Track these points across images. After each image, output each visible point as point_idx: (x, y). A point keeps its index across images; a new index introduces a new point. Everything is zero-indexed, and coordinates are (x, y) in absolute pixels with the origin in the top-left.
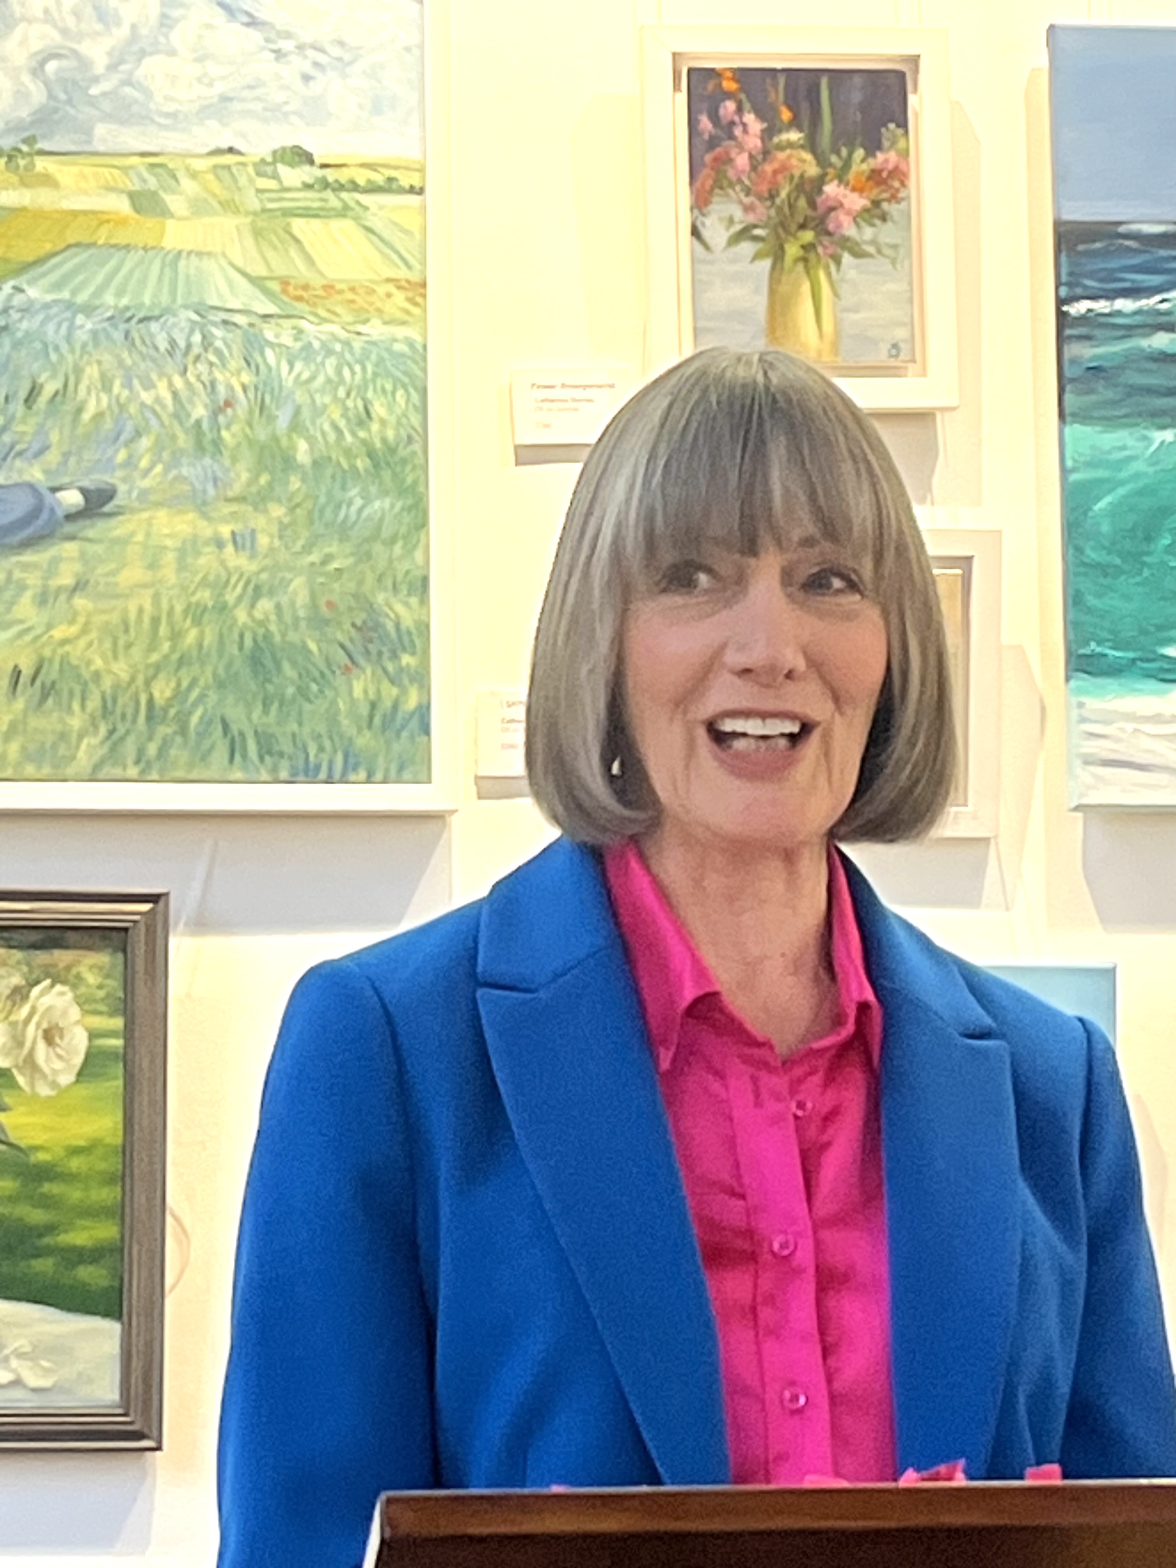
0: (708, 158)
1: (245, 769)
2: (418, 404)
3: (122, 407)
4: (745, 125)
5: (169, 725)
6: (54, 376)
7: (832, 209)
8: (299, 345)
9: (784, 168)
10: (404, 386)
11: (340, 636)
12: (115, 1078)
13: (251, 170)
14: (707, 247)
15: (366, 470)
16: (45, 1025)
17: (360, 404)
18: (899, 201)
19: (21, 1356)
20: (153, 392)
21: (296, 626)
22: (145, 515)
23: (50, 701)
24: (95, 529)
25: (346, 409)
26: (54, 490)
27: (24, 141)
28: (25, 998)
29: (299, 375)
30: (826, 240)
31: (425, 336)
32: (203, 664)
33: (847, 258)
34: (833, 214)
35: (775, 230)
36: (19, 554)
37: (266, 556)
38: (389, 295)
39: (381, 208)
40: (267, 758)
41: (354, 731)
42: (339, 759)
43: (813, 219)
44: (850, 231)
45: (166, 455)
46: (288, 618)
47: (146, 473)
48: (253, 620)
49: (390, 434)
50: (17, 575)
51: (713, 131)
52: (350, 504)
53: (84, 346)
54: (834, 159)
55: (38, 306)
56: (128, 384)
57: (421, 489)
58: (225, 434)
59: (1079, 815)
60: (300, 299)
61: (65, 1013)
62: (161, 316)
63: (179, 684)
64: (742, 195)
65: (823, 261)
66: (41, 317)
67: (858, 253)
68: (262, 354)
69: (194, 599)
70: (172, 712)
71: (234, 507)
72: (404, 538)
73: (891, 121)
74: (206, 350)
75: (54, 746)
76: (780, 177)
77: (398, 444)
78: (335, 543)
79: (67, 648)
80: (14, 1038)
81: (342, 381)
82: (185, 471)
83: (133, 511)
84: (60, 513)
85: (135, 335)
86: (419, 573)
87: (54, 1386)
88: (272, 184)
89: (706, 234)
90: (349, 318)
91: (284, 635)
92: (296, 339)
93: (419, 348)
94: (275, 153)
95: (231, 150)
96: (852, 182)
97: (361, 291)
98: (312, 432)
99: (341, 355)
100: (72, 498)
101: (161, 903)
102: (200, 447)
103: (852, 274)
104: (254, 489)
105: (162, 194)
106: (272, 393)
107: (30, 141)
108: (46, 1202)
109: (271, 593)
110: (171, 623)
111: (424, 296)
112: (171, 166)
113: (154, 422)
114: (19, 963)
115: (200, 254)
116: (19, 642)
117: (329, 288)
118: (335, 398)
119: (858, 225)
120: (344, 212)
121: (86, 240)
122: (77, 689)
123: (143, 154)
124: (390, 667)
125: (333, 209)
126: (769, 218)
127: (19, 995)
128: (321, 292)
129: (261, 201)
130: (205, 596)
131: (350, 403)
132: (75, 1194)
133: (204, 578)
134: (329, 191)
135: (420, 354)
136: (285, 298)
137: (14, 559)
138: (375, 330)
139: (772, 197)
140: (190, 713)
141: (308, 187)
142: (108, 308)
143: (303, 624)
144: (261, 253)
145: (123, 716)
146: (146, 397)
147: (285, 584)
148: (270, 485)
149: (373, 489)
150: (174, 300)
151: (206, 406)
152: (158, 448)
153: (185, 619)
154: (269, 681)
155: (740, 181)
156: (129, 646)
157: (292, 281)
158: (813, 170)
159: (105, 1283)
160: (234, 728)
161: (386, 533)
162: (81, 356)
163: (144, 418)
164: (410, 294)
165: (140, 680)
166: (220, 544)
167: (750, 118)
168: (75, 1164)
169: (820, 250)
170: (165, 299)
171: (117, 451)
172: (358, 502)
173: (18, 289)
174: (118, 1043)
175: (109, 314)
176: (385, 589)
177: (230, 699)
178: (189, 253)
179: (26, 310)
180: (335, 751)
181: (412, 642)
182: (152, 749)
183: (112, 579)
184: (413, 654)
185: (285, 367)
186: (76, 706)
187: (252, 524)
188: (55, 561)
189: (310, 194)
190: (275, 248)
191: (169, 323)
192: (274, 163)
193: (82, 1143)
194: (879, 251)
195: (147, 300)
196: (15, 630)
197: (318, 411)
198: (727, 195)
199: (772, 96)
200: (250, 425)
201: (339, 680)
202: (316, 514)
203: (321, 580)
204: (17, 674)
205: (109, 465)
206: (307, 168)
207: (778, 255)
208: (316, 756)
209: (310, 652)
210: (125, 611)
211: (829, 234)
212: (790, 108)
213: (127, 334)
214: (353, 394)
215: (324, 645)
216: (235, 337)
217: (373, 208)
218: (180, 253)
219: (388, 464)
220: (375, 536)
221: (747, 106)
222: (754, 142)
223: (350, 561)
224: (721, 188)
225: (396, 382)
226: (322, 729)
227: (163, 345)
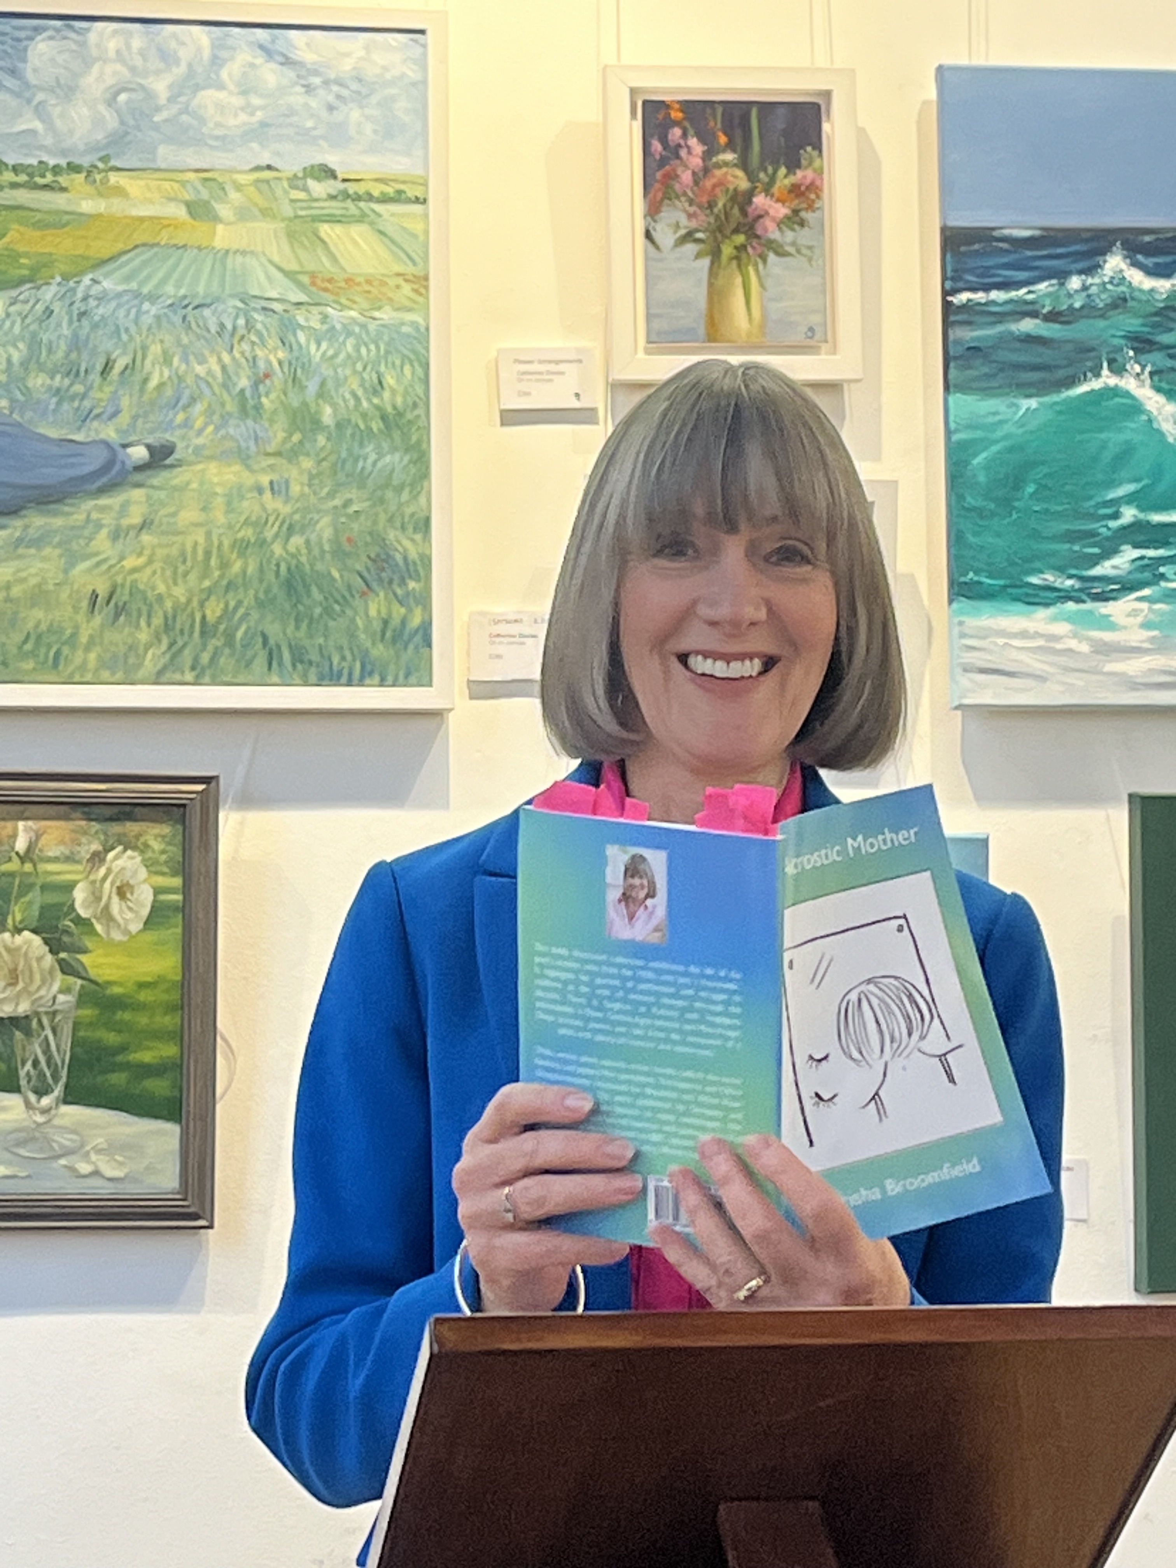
0: (659, 175)
1: (281, 675)
2: (422, 376)
3: (180, 379)
4: (688, 147)
5: (218, 639)
6: (124, 353)
7: (760, 217)
8: (325, 327)
9: (720, 183)
10: (411, 362)
11: (358, 567)
12: (176, 926)
13: (285, 184)
14: (657, 248)
15: (379, 429)
16: (118, 884)
17: (375, 377)
18: (814, 211)
19: (99, 1151)
20: (205, 366)
21: (322, 558)
22: (200, 467)
23: (122, 618)
24: (159, 478)
25: (363, 379)
26: (125, 446)
27: (101, 159)
28: (102, 861)
29: (325, 352)
30: (755, 242)
31: (427, 318)
32: (246, 591)
33: (772, 257)
34: (761, 220)
35: (713, 232)
36: (97, 499)
37: (297, 501)
38: (398, 287)
39: (393, 215)
40: (299, 666)
41: (369, 644)
42: (358, 665)
43: (744, 225)
44: (774, 233)
45: (216, 418)
46: (316, 552)
47: (200, 432)
48: (287, 552)
49: (399, 400)
50: (94, 516)
51: (664, 153)
52: (365, 459)
53: (149, 329)
54: (762, 175)
55: (112, 295)
56: (185, 359)
57: (424, 446)
58: (264, 400)
59: (959, 713)
60: (326, 290)
61: (135, 872)
62: (211, 304)
63: (227, 605)
64: (686, 205)
65: (752, 259)
66: (114, 304)
67: (781, 253)
68: (295, 335)
69: (240, 535)
70: (222, 627)
71: (271, 461)
72: (412, 485)
73: (809, 144)
74: (249, 331)
75: (126, 657)
76: (718, 191)
77: (405, 410)
78: (354, 491)
79: (136, 576)
80: (93, 893)
81: (360, 357)
82: (231, 431)
83: (190, 464)
84: (129, 465)
85: (190, 318)
86: (422, 515)
87: (126, 1176)
88: (302, 195)
89: (656, 235)
90: (365, 305)
91: (312, 566)
92: (322, 323)
93: (423, 330)
94: (305, 169)
95: (269, 167)
96: (777, 194)
97: (376, 283)
98: (336, 400)
99: (358, 337)
100: (139, 453)
101: (213, 784)
102: (243, 411)
103: (776, 270)
104: (288, 446)
105: (213, 202)
106: (303, 368)
107: (105, 159)
108: (119, 1028)
109: (302, 531)
110: (220, 556)
111: (427, 288)
112: (220, 180)
113: (207, 391)
114: (96, 832)
115: (244, 253)
116: (96, 571)
117: (348, 281)
118: (355, 372)
119: (780, 229)
120: (361, 218)
121: (151, 241)
122: (145, 609)
123: (197, 171)
124: (399, 592)
125: (353, 216)
126: (709, 223)
127: (97, 858)
128: (343, 284)
129: (295, 209)
130: (248, 533)
131: (366, 376)
132: (143, 1020)
133: (246, 520)
134: (349, 201)
135: (423, 335)
136: (314, 289)
137: (92, 503)
138: (386, 315)
139: (711, 205)
140: (237, 629)
141: (332, 197)
142: (169, 297)
143: (328, 556)
144: (294, 252)
145: (182, 632)
146: (200, 370)
147: (312, 523)
148: (301, 442)
149: (385, 446)
150: (223, 291)
151: (249, 377)
152: (209, 412)
153: (232, 553)
154: (299, 601)
155: (685, 194)
156: (186, 574)
157: (320, 275)
158: (744, 184)
159: (168, 1093)
160: (272, 642)
161: (395, 482)
162: (147, 337)
163: (198, 386)
164: (416, 286)
165: (195, 603)
166: (260, 490)
167: (693, 142)
168: (144, 996)
169: (750, 249)
170: (215, 288)
171: (177, 413)
172: (373, 457)
173: (95, 281)
174: (178, 897)
175: (169, 302)
176: (396, 529)
177: (269, 617)
178: (235, 252)
179: (102, 298)
180: (354, 660)
181: (416, 571)
182: (205, 658)
183: (172, 520)
184: (418, 580)
185: (313, 347)
186: (143, 623)
187: (286, 475)
188: (125, 505)
189: (333, 204)
190: (306, 248)
191: (220, 309)
192: (305, 177)
193: (149, 979)
194: (798, 251)
195: (201, 290)
196: (95, 560)
197: (339, 383)
198: (675, 206)
199: (712, 124)
200: (285, 394)
201: (357, 602)
202: (339, 465)
203: (343, 520)
204: (95, 596)
205: (170, 426)
206: (332, 182)
207: (716, 254)
208: (339, 664)
209: (333, 579)
210: (183, 544)
211: (758, 237)
212: (725, 134)
213: (184, 318)
214: (369, 368)
215: (345, 574)
216: (272, 321)
217: (386, 216)
218: (227, 252)
219: (397, 425)
220: (387, 485)
221: (691, 132)
222: (696, 162)
223: (367, 504)
224: (670, 199)
225: (404, 357)
226: (345, 643)
227: (213, 329)
